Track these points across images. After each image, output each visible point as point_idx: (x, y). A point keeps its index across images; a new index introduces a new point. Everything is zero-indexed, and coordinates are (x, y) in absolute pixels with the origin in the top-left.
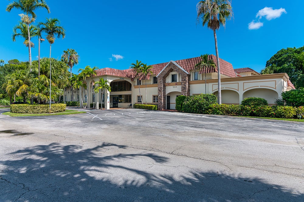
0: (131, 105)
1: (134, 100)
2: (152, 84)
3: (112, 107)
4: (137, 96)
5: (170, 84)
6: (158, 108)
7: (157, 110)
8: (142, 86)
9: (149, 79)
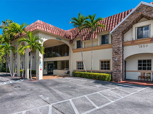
0: (68, 73)
1: (73, 67)
2: (99, 45)
3: (47, 74)
4: (77, 62)
5: (135, 42)
6: (112, 79)
7: (111, 80)
8: (84, 49)
9: (96, 38)
